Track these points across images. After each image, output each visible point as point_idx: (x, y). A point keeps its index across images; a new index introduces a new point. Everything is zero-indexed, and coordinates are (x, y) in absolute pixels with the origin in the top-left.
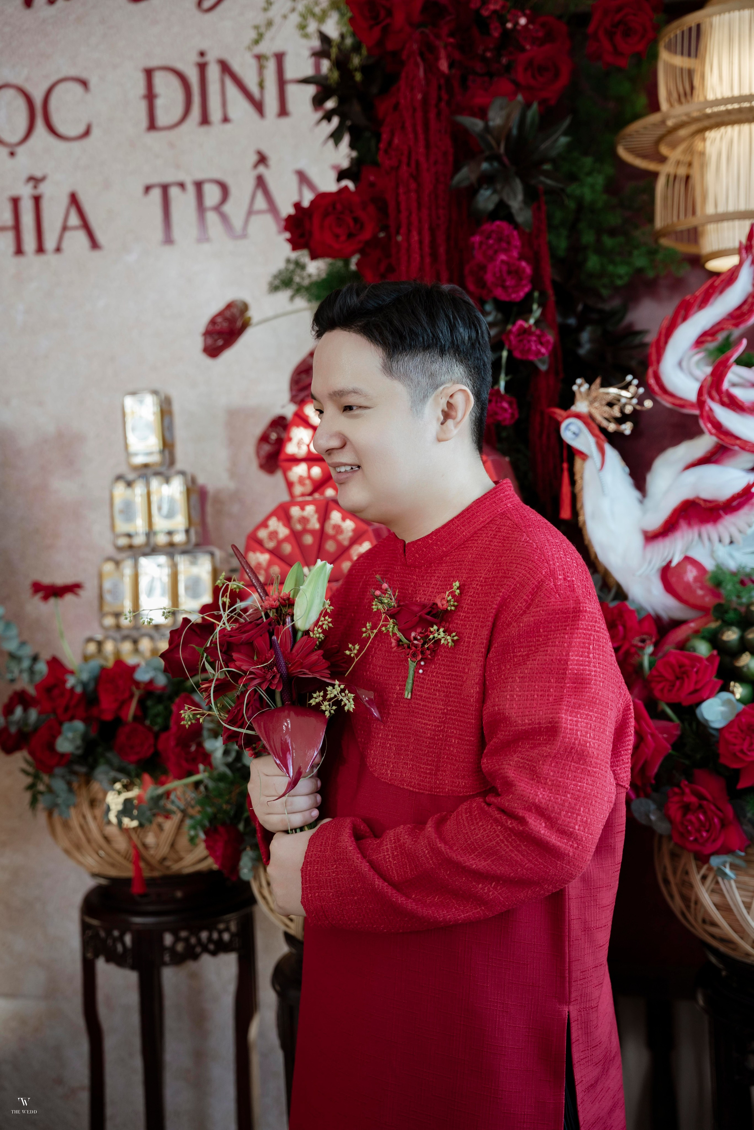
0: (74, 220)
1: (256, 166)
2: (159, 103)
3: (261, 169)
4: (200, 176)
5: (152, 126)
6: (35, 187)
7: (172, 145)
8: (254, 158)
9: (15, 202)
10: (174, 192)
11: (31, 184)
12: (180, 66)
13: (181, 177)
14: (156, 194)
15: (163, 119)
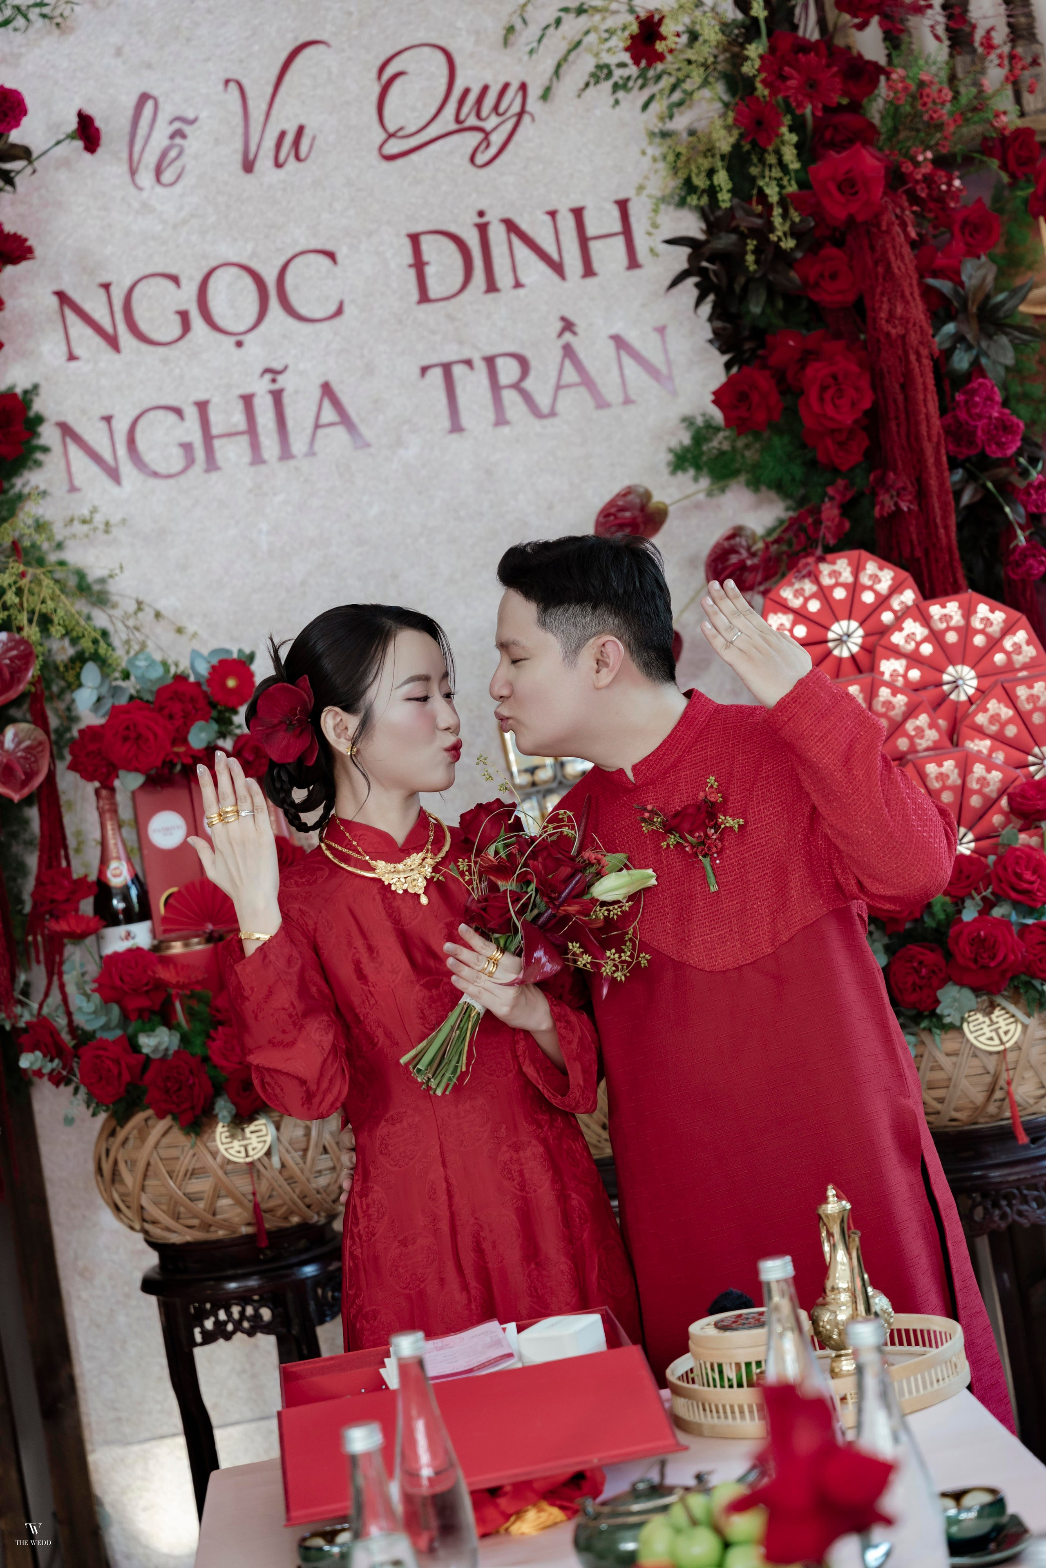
0: (329, 414)
1: (560, 335)
2: (429, 271)
3: (568, 336)
4: (490, 351)
5: (424, 297)
6: (274, 381)
7: (451, 318)
8: (559, 325)
9: (248, 400)
10: (458, 371)
11: (268, 377)
12: (453, 229)
13: (466, 354)
14: (436, 375)
15: (434, 290)
